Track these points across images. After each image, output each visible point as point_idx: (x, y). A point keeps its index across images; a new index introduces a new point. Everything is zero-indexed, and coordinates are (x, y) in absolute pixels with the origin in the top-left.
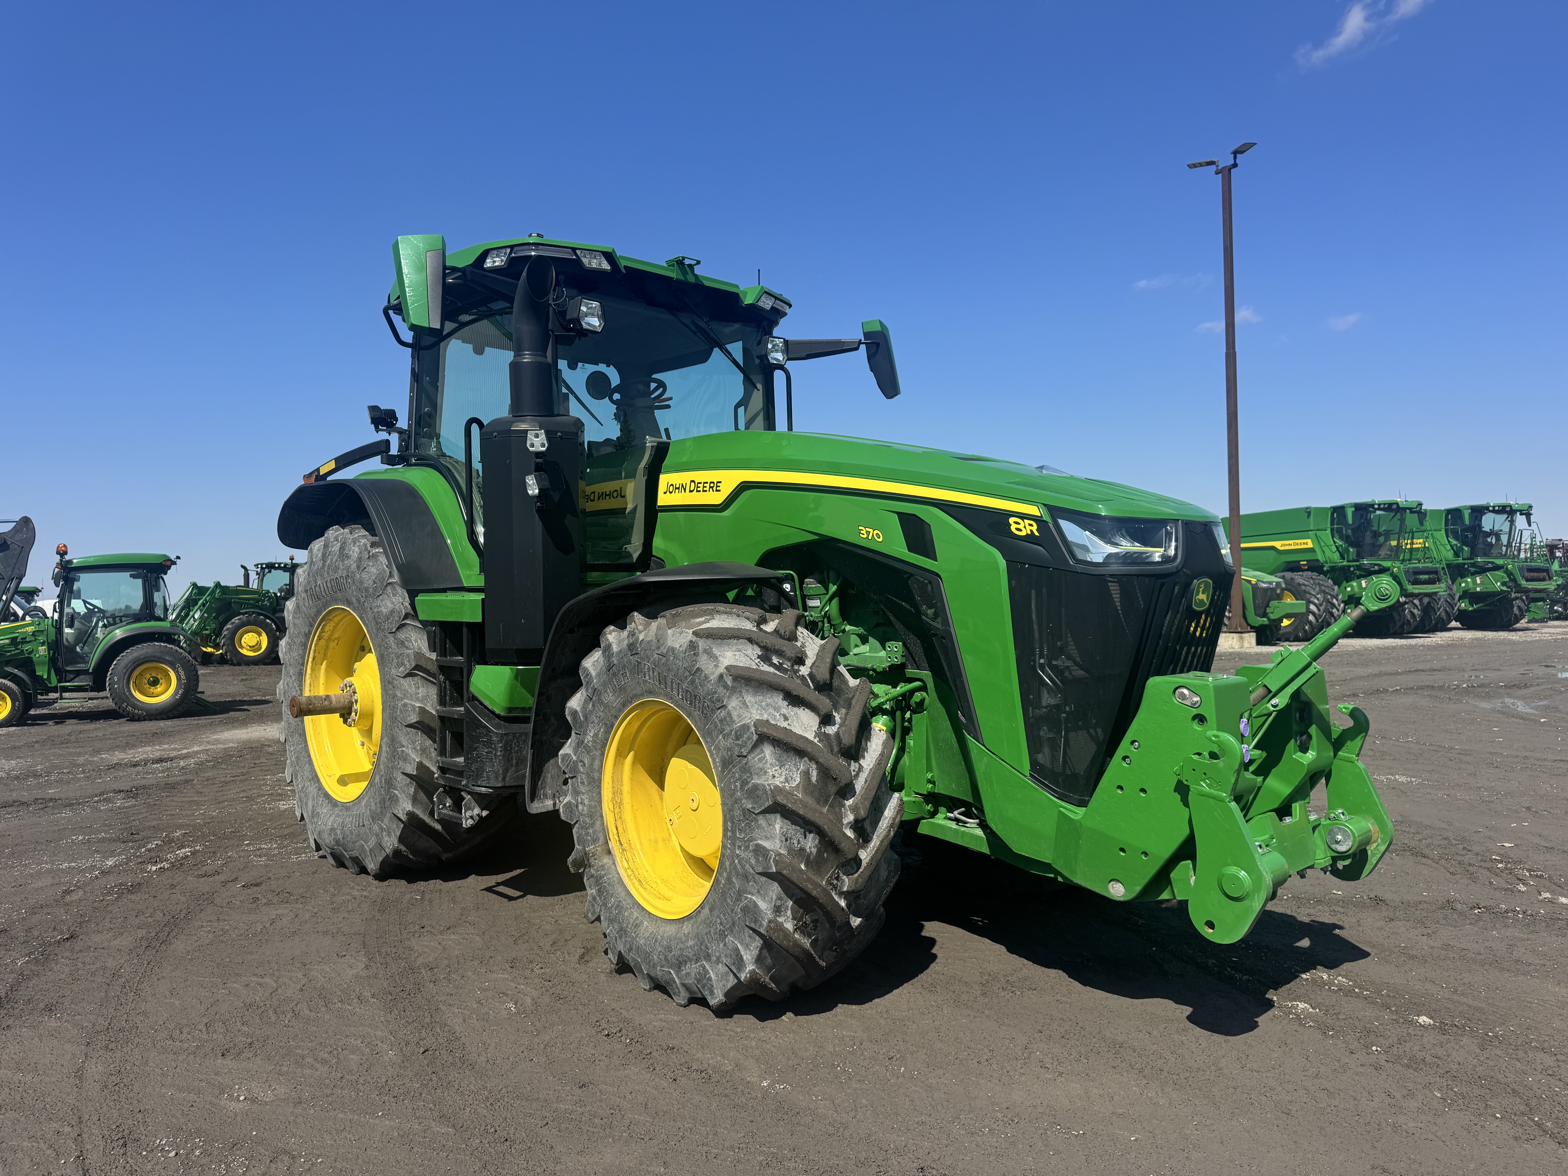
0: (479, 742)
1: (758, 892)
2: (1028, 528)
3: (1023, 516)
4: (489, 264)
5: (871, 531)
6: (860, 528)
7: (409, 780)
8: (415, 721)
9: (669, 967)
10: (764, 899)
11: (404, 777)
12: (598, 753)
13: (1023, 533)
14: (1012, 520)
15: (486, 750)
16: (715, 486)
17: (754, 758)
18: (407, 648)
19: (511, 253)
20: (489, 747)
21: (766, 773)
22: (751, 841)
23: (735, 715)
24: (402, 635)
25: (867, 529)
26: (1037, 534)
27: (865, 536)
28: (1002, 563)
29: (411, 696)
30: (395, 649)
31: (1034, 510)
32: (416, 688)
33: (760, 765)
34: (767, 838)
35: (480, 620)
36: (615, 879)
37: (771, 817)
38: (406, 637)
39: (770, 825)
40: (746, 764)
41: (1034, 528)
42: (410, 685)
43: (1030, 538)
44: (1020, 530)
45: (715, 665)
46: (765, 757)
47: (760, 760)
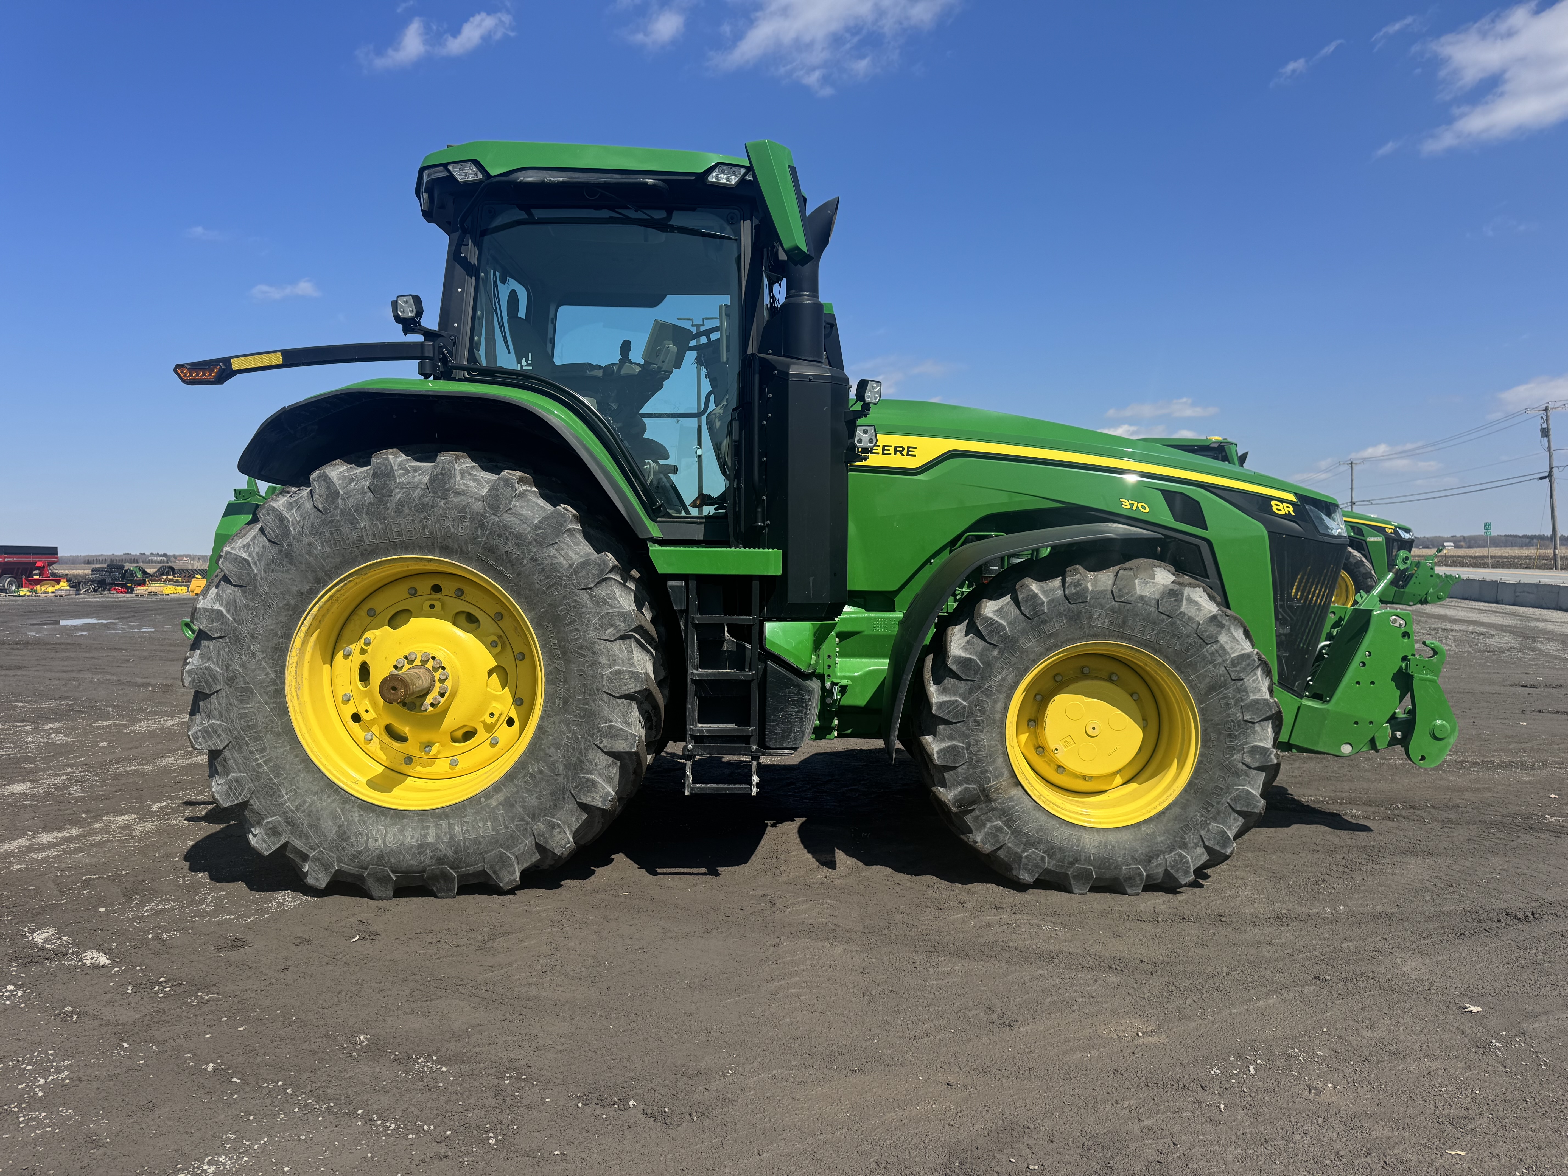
0: (789, 702)
1: (1249, 783)
2: (1287, 509)
3: (1282, 501)
4: (712, 178)
5: (1136, 503)
6: (1121, 500)
7: (611, 760)
8: (638, 689)
9: (1136, 864)
10: (1253, 788)
11: (606, 757)
12: (1002, 696)
13: (1282, 513)
14: (1273, 503)
15: (796, 710)
16: (909, 451)
17: (1248, 680)
18: (611, 606)
19: (745, 174)
20: (800, 706)
21: (1260, 690)
22: (1245, 745)
23: (1227, 647)
24: (602, 591)
25: (1130, 502)
26: (1293, 514)
27: (1129, 507)
28: (1266, 533)
29: (623, 662)
30: (591, 608)
31: (1292, 498)
32: (629, 652)
33: (1254, 685)
34: (1261, 740)
35: (779, 573)
36: (1029, 806)
37: (1265, 723)
38: (608, 594)
39: (1264, 730)
40: (1241, 686)
41: (1291, 509)
42: (620, 649)
43: (1287, 516)
44: (1280, 510)
45: (1197, 609)
46: (1258, 678)
47: (1254, 681)
